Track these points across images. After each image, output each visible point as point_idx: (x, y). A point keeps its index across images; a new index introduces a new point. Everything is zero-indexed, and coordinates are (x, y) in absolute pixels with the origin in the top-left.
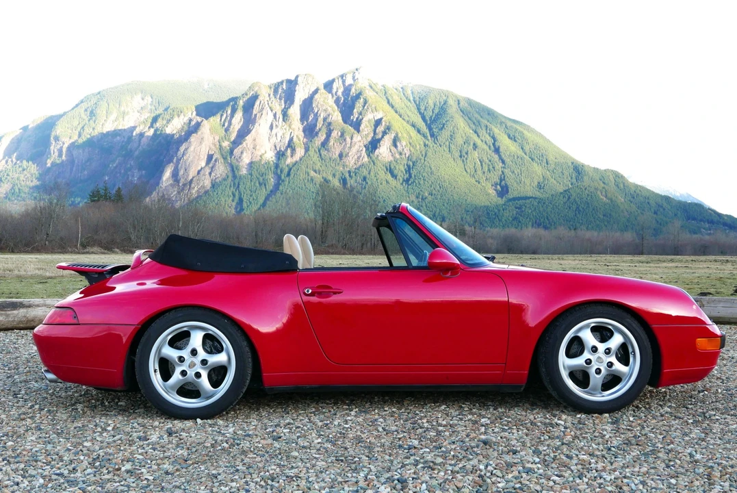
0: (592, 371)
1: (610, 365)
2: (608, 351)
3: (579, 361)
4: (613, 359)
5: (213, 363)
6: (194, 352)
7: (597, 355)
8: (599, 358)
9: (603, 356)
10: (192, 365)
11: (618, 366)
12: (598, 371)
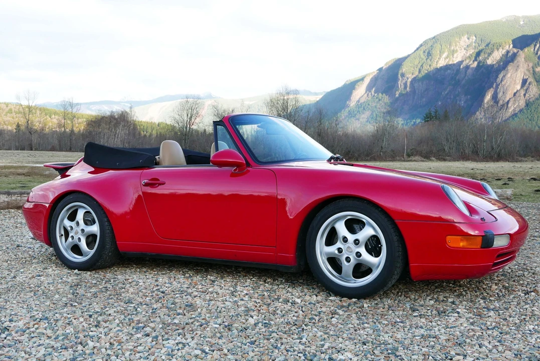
0: (343, 259)
1: (359, 255)
2: (357, 242)
3: (333, 249)
4: (362, 250)
5: (88, 232)
6: (78, 223)
7: (347, 245)
8: (349, 247)
9: (352, 246)
10: (76, 233)
11: (367, 257)
12: (348, 260)
